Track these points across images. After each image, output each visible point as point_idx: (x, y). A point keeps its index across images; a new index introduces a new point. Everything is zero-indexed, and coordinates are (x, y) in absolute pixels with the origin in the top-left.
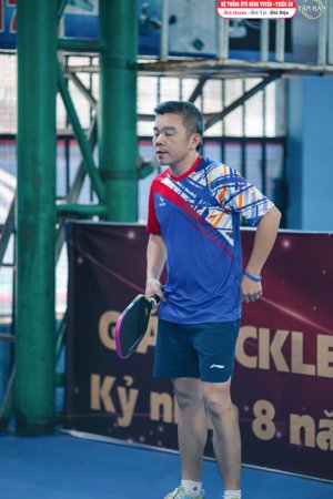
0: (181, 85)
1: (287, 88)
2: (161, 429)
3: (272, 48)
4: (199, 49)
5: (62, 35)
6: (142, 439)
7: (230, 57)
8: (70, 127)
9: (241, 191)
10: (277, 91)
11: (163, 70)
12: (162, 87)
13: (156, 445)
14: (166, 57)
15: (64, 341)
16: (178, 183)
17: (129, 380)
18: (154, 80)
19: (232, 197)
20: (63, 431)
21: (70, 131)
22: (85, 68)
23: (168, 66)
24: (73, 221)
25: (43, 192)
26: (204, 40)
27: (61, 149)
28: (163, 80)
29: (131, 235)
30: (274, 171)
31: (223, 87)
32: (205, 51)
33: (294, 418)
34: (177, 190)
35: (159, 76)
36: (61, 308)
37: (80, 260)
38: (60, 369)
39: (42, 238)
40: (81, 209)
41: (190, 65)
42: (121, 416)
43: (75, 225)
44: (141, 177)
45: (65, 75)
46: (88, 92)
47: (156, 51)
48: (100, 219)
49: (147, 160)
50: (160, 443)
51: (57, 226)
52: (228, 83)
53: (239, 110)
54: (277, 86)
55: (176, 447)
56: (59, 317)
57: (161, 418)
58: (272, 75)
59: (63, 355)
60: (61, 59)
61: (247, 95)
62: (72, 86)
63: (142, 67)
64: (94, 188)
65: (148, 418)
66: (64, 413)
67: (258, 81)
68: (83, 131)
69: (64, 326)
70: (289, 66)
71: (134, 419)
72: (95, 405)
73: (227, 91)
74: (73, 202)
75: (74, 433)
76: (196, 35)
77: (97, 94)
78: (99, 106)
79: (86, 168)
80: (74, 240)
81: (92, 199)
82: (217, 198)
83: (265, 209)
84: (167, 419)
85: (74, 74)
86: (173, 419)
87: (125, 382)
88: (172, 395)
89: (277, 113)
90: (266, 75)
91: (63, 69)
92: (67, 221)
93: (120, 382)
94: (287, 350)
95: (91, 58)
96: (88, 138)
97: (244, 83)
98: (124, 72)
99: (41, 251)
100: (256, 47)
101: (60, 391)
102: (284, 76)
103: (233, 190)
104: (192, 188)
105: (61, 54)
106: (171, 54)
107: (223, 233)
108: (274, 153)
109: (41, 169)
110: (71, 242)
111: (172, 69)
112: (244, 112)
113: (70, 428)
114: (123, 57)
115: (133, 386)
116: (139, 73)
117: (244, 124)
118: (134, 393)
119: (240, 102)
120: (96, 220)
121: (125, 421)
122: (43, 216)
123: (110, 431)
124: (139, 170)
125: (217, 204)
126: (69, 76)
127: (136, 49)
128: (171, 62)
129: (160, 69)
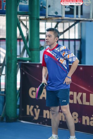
0: (52, 25)
1: (81, 25)
2: (46, 120)
3: (77, 14)
4: (57, 14)
5: (18, 10)
6: (41, 123)
7: (65, 17)
8: (21, 36)
9: (69, 54)
10: (78, 26)
11: (47, 20)
12: (46, 25)
13: (45, 125)
14: (47, 17)
15: (19, 96)
16: (51, 51)
17: (37, 107)
18: (44, 23)
19: (66, 55)
20: (19, 121)
21: (21, 37)
22: (25, 20)
23: (48, 19)
24: (22, 62)
25: (13, 54)
26: (58, 12)
27: (18, 42)
28: (47, 23)
29: (38, 66)
30: (78, 48)
31: (63, 25)
32: (58, 15)
33: (83, 117)
34: (51, 53)
35: (45, 22)
36: (18, 86)
37: (24, 73)
38: (18, 103)
39: (13, 67)
40: (24, 59)
41: (54, 19)
42: (35, 117)
43: (22, 63)
44: (41, 50)
45: (19, 22)
46: (26, 26)
47: (45, 15)
48: (29, 62)
49: (42, 45)
50: (46, 124)
51: (17, 64)
52: (65, 24)
53: (68, 31)
54: (78, 24)
55: (51, 125)
56: (18, 89)
57: (46, 117)
58: (77, 21)
59: (19, 100)
60: (18, 17)
61: (70, 27)
62: (21, 25)
63: (41, 19)
64: (27, 53)
65: (43, 117)
66: (19, 116)
67: (73, 23)
68: (24, 37)
69: (19, 92)
70: (82, 19)
71: (39, 118)
72: (28, 114)
73: (65, 26)
74: (22, 57)
75: (22, 121)
76: (56, 10)
77: (28, 27)
78: (29, 30)
79: (25, 48)
80: (22, 67)
81: (27, 56)
82: (62, 55)
83: (75, 59)
84: (48, 117)
85: (22, 21)
86: (50, 117)
87: (36, 107)
88: (50, 111)
89: (79, 32)
90: (75, 21)
91: (19, 20)
92: (20, 62)
93: (35, 107)
94: (81, 98)
95: (27, 17)
96: (26, 39)
97: (69, 24)
98: (36, 21)
99: (13, 71)
100: (73, 14)
101: (18, 110)
102: (80, 22)
103: (67, 53)
104: (55, 52)
105: (18, 16)
106: (49, 16)
107: (64, 65)
108: (78, 43)
109: (13, 48)
110: (21, 68)
111: (49, 20)
112: (69, 32)
113: (21, 120)
114: (36, 17)
115: (39, 108)
116: (40, 21)
117: (69, 35)
118: (39, 110)
119: (68, 29)
120: (28, 62)
121: (36, 118)
122: (13, 61)
123: (32, 121)
124: (40, 48)
125: (62, 57)
126: (20, 22)
127: (39, 14)
128: (49, 18)
129: (46, 20)
